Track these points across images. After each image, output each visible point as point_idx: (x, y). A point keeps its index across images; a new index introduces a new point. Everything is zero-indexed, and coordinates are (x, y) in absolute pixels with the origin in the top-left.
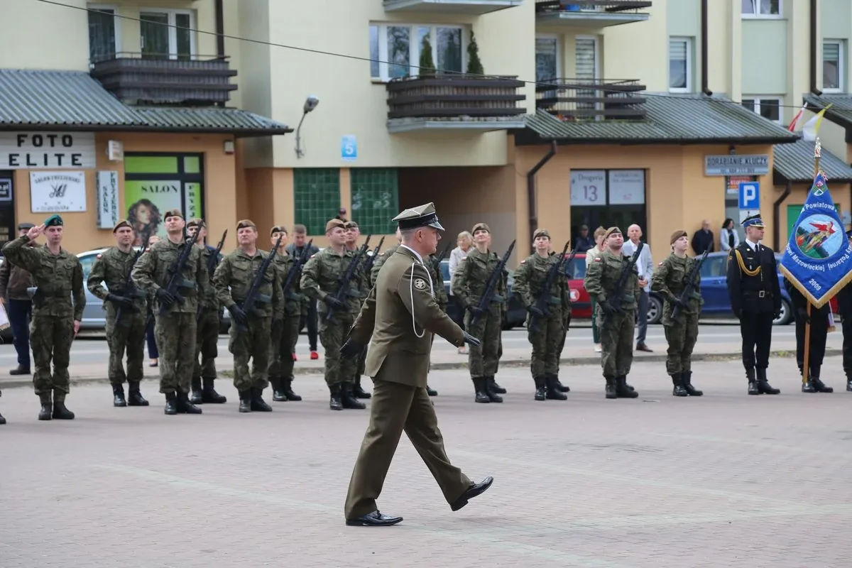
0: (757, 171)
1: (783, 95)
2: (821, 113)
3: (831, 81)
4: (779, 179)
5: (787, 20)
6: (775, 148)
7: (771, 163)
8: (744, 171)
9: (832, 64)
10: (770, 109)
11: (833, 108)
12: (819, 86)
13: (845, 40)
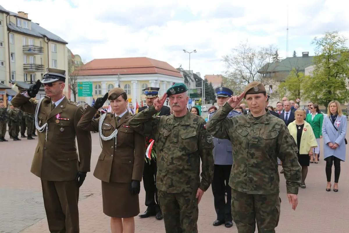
0: (4, 94)
1: (5, 80)
2: (15, 85)
3: (13, 78)
4: (7, 95)
5: (5, 67)
6: (6, 90)
7: (6, 93)
8: (2, 94)
9: (13, 76)
10: (3, 82)
11: (17, 84)
12: (11, 79)
13: (15, 71)
